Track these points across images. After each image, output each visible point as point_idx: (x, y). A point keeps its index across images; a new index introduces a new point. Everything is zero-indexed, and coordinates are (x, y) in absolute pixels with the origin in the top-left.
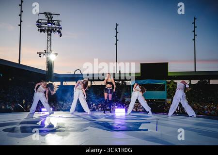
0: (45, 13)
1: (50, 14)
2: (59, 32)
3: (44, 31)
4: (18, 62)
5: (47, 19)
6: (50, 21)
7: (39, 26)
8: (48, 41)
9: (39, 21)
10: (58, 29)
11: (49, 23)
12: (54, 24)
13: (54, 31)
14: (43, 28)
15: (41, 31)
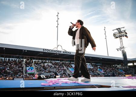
0: (117, 29)
1: (119, 29)
2: (126, 36)
3: (117, 37)
4: (107, 56)
5: (118, 31)
6: (120, 32)
7: (115, 36)
8: (121, 42)
9: (115, 34)
10: (125, 35)
11: (120, 33)
12: (122, 33)
13: (123, 36)
14: (117, 36)
15: (116, 38)
